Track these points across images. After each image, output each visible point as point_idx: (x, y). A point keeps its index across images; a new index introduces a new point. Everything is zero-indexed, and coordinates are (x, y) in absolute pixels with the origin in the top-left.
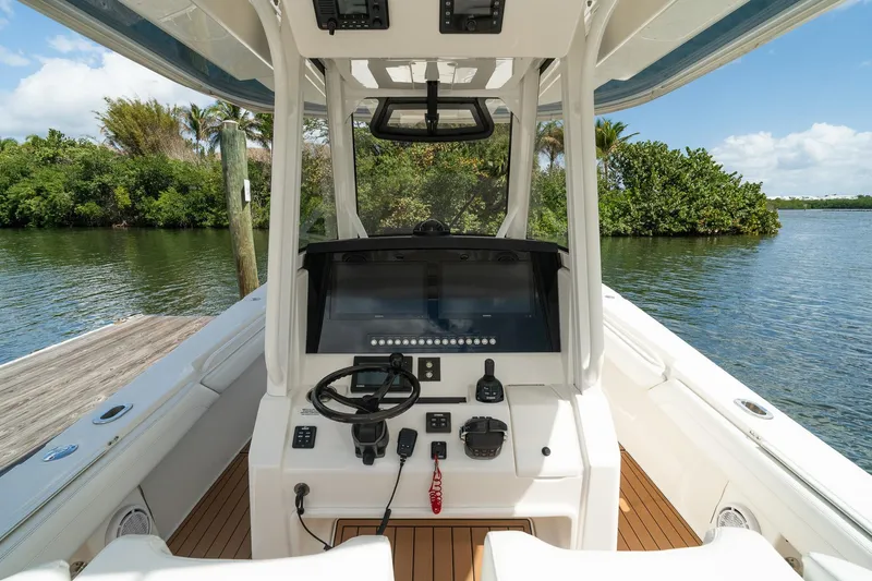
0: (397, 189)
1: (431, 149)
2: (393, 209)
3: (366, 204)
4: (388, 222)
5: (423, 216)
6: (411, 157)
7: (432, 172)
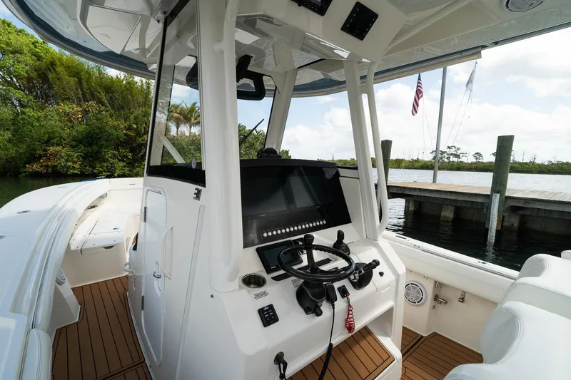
1: (79, 109)
2: (41, 156)
3: (6, 149)
4: (35, 167)
5: (74, 162)
6: (58, 114)
7: (82, 128)
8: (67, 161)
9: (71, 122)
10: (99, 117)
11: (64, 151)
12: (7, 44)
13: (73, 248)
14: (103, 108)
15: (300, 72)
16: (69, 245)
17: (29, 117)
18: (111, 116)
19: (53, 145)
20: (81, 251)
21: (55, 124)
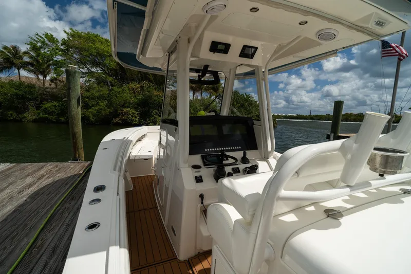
0: (123, 103)
1: (139, 86)
2: (120, 114)
3: (105, 110)
4: (117, 120)
5: (136, 117)
6: (129, 89)
7: (140, 97)
8: (132, 116)
9: (135, 93)
10: (149, 90)
11: (131, 111)
12: (108, 52)
14: (151, 84)
15: (238, 68)
17: (115, 92)
18: (155, 89)
19: (126, 107)
20: (134, 160)
21: (127, 95)
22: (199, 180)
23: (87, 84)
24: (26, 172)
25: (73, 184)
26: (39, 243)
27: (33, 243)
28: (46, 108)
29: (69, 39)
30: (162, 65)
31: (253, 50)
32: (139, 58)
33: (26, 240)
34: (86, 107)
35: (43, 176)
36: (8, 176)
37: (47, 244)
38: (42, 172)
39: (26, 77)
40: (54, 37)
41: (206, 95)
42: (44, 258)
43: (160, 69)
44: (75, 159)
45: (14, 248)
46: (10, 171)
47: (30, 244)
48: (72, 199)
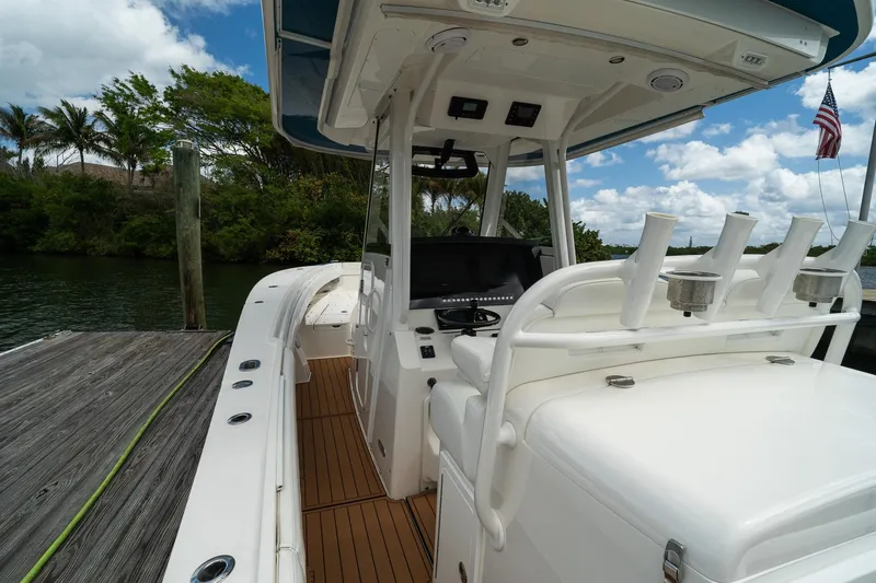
0: (286, 218)
1: (319, 183)
2: (280, 240)
3: (249, 233)
4: (274, 253)
5: (312, 248)
6: (298, 190)
7: (321, 206)
8: (305, 246)
9: (311, 198)
10: (341, 190)
11: (303, 234)
12: (256, 113)
13: (307, 323)
14: (345, 180)
15: (513, 143)
16: (304, 319)
17: (272, 195)
18: (354, 190)
19: (292, 228)
20: (314, 327)
21: (294, 202)
22: (428, 353)
23: (215, 180)
24: (102, 347)
25: (190, 368)
26: (136, 461)
27: (125, 460)
28: (133, 229)
29: (179, 87)
30: (368, 140)
31: (533, 110)
32: (322, 128)
33: (112, 455)
34: (210, 225)
35: (134, 354)
36: (72, 353)
37: (149, 463)
38: (131, 348)
39: (96, 166)
40: (150, 84)
41: (458, 203)
42: (146, 483)
43: (362, 149)
44: (192, 327)
45: (93, 468)
46: (75, 345)
47: (120, 461)
48: (190, 394)
